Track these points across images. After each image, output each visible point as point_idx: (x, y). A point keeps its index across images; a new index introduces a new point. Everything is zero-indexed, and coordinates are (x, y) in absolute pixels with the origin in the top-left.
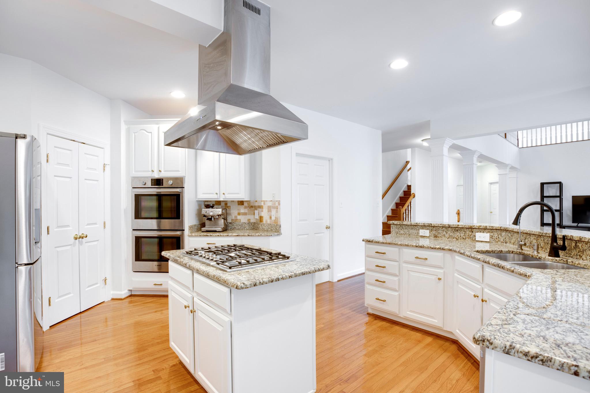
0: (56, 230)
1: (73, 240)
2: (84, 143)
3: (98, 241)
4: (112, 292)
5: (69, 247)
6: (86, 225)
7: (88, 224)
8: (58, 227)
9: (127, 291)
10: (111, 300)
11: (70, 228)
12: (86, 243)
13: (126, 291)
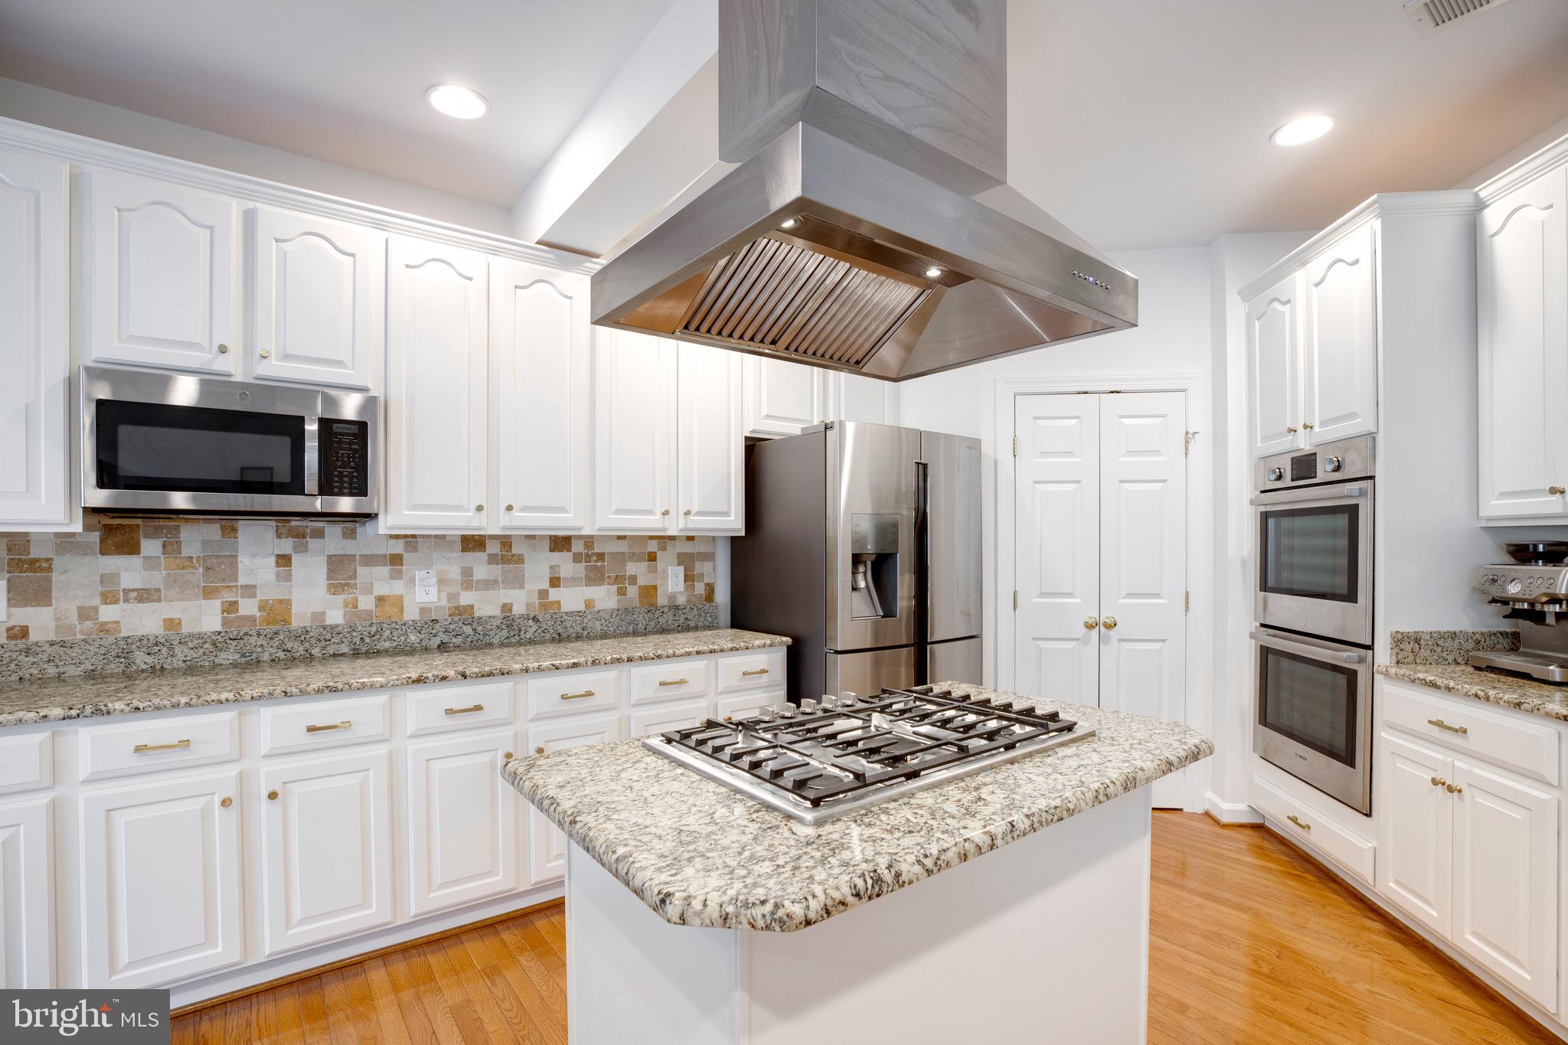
0: (1035, 600)
1: (1084, 630)
2: (1117, 392)
3: (1164, 641)
4: (1209, 794)
5: (1070, 645)
6: (1124, 598)
7: (1129, 595)
8: (1043, 595)
9: (1247, 809)
10: (1202, 814)
11: (1078, 600)
12: (1120, 640)
13: (1242, 807)
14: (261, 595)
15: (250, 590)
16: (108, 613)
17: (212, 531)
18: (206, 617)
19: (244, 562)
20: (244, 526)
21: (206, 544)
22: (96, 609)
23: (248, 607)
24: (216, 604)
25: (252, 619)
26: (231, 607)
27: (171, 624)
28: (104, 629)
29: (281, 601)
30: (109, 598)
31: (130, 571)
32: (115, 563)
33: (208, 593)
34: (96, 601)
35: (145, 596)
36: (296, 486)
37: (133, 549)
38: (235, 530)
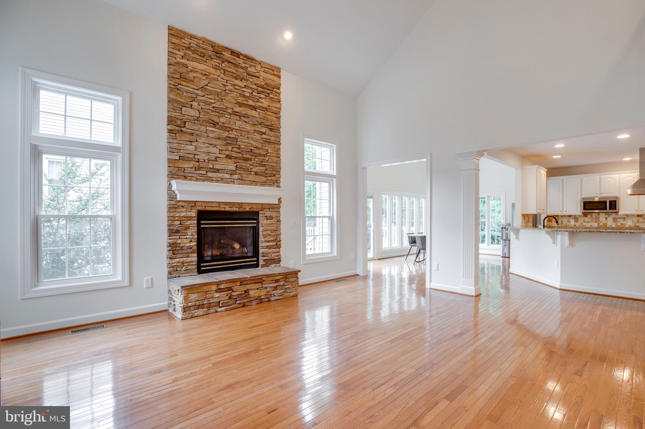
14: (603, 222)
15: (601, 222)
16: (584, 224)
17: (597, 214)
18: (596, 225)
19: (601, 218)
20: (600, 213)
21: (596, 216)
22: (583, 223)
23: (601, 224)
24: (597, 223)
25: (602, 226)
26: (599, 224)
27: (591, 225)
28: (584, 226)
29: (606, 223)
30: (584, 222)
31: (586, 219)
32: (585, 218)
33: (596, 222)
34: (583, 222)
35: (588, 222)
36: (606, 209)
37: (587, 216)
38: (599, 214)
